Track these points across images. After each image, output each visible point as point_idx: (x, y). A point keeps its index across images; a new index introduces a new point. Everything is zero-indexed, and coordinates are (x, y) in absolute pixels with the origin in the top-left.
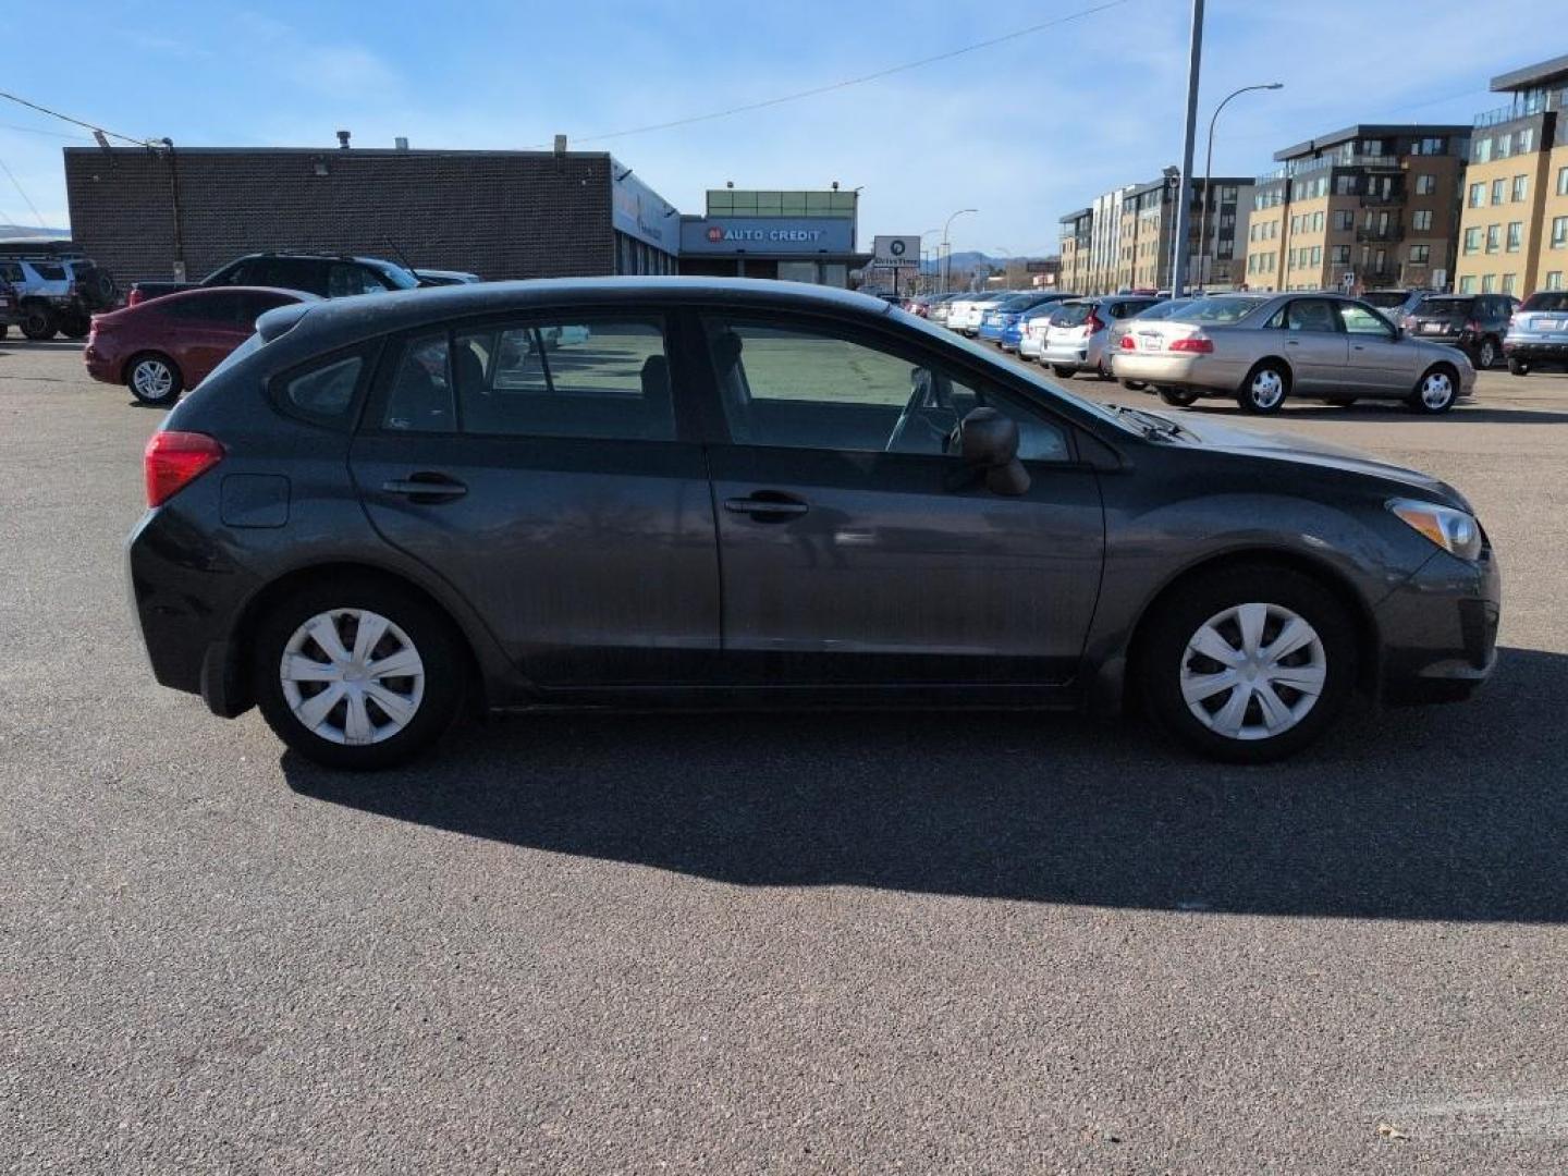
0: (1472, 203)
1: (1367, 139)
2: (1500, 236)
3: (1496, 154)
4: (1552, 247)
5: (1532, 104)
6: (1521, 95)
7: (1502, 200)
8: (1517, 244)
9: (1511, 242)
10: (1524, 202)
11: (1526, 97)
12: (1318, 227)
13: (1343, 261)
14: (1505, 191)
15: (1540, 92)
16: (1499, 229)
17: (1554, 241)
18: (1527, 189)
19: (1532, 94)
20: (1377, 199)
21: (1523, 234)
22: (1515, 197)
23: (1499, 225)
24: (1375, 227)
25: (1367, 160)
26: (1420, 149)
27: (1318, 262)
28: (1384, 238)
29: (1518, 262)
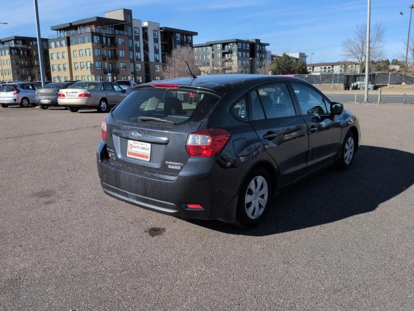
0: (52, 58)
1: (17, 40)
2: (61, 67)
3: (56, 46)
4: (75, 70)
5: (62, 34)
6: (59, 32)
7: (60, 58)
8: (66, 69)
9: (65, 69)
10: (66, 58)
11: (60, 32)
12: (8, 64)
13: (18, 73)
14: (60, 55)
15: (63, 31)
16: (61, 65)
17: (75, 69)
18: (66, 55)
19: (61, 31)
20: (24, 57)
21: (67, 66)
22: (63, 57)
23: (60, 64)
24: (25, 64)
25: (18, 46)
26: (33, 43)
27: (10, 73)
28: (28, 67)
29: (67, 74)
